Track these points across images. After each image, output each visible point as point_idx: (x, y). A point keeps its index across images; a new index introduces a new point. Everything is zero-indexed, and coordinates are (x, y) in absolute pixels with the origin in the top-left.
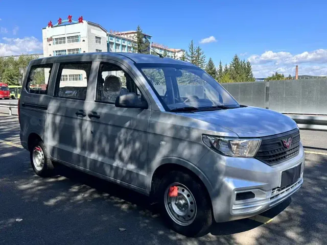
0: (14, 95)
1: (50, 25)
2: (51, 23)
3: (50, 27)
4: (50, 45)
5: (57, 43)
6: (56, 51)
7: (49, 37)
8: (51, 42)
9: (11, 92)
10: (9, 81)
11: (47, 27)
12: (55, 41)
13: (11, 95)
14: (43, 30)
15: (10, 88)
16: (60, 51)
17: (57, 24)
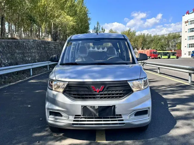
0: (160, 56)
1: (188, 13)
2: (188, 11)
3: (188, 14)
4: (186, 25)
5: (191, 24)
6: (190, 29)
7: (186, 21)
8: (187, 24)
9: (159, 55)
10: (161, 48)
11: (186, 15)
12: (190, 23)
13: (159, 56)
14: (183, 17)
15: (158, 53)
16: (192, 29)
17: (192, 12)
